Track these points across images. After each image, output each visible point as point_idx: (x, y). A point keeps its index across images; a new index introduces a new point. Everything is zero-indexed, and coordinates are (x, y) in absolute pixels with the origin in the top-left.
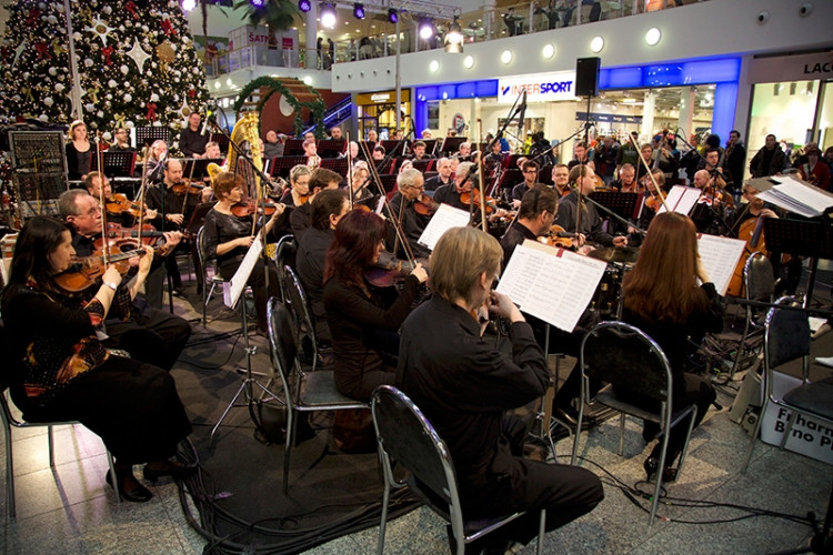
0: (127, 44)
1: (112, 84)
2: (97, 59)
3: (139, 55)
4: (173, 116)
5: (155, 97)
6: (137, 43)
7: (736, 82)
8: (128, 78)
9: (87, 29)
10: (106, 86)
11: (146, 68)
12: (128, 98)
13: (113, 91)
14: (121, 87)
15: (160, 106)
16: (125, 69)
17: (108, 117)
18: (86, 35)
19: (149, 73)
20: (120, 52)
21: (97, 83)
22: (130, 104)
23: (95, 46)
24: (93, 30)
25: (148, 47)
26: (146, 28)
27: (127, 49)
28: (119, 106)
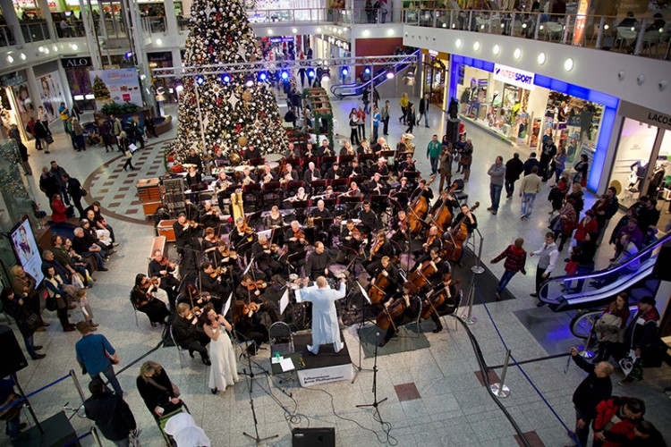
0: (228, 95)
1: (221, 116)
2: (215, 105)
3: (233, 100)
4: (251, 128)
5: (241, 121)
6: (233, 94)
7: (615, 110)
8: (228, 113)
9: (210, 90)
10: (219, 117)
11: (236, 106)
12: (228, 123)
13: (221, 120)
14: (225, 117)
15: (243, 124)
16: (227, 108)
17: (220, 132)
18: (211, 93)
19: (238, 108)
20: (224, 100)
21: (215, 116)
22: (229, 126)
23: (213, 98)
24: (213, 90)
25: (238, 95)
26: (237, 84)
27: (228, 98)
28: (223, 127)
